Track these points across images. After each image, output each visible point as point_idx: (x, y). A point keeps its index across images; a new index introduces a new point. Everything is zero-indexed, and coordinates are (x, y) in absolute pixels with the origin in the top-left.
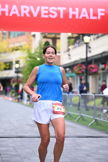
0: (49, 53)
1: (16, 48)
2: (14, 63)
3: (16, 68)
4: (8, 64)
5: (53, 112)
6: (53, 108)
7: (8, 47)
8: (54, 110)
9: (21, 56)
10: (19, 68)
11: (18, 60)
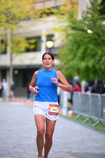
0: (46, 59)
1: (48, 11)
2: (44, 38)
3: (47, 48)
4: (33, 41)
5: (49, 112)
6: (50, 109)
7: (33, 9)
8: (50, 111)
9: (57, 26)
10: (53, 48)
11: (51, 33)
